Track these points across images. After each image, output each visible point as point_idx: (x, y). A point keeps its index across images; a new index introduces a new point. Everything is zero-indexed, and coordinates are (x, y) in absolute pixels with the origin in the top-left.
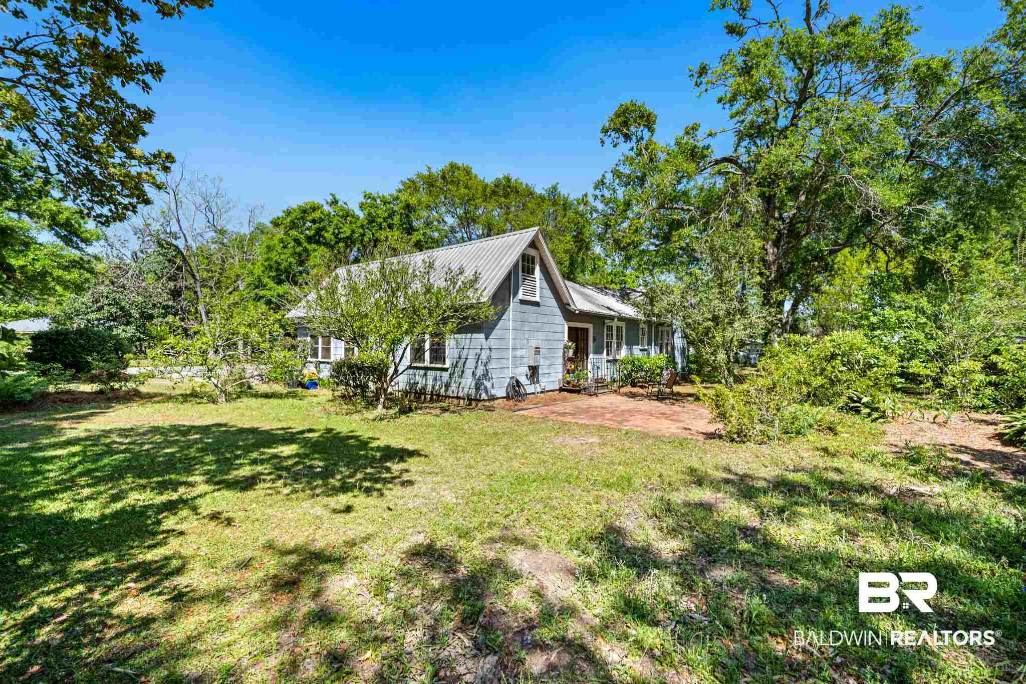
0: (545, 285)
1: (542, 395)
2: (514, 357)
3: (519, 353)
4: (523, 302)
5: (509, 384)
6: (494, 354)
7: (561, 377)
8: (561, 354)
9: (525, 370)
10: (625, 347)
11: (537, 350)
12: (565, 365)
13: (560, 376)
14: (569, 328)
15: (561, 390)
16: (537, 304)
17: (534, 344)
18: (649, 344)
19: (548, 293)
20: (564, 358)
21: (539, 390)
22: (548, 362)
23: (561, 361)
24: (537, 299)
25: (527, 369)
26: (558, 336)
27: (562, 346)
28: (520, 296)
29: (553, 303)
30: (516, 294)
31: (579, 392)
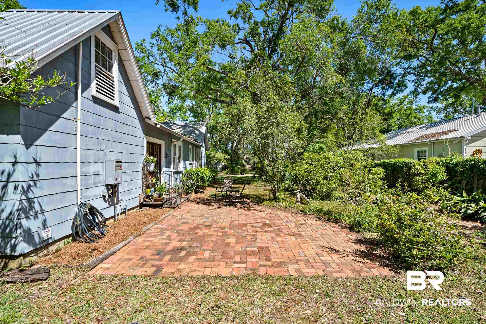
0: (124, 90)
1: (123, 216)
2: (85, 175)
3: (92, 169)
4: (96, 100)
5: (77, 215)
6: (43, 172)
7: (141, 193)
8: (141, 169)
9: (102, 190)
10: (182, 162)
11: (119, 165)
12: (145, 179)
13: (140, 191)
14: (148, 143)
15: (142, 206)
16: (116, 109)
17: (114, 157)
18: (193, 160)
19: (127, 100)
20: (143, 172)
21: (119, 211)
22: (128, 178)
23: (140, 175)
24: (116, 103)
25: (104, 189)
26: (137, 150)
27: (142, 161)
28: (93, 90)
29: (133, 112)
30: (86, 86)
31: (160, 206)
